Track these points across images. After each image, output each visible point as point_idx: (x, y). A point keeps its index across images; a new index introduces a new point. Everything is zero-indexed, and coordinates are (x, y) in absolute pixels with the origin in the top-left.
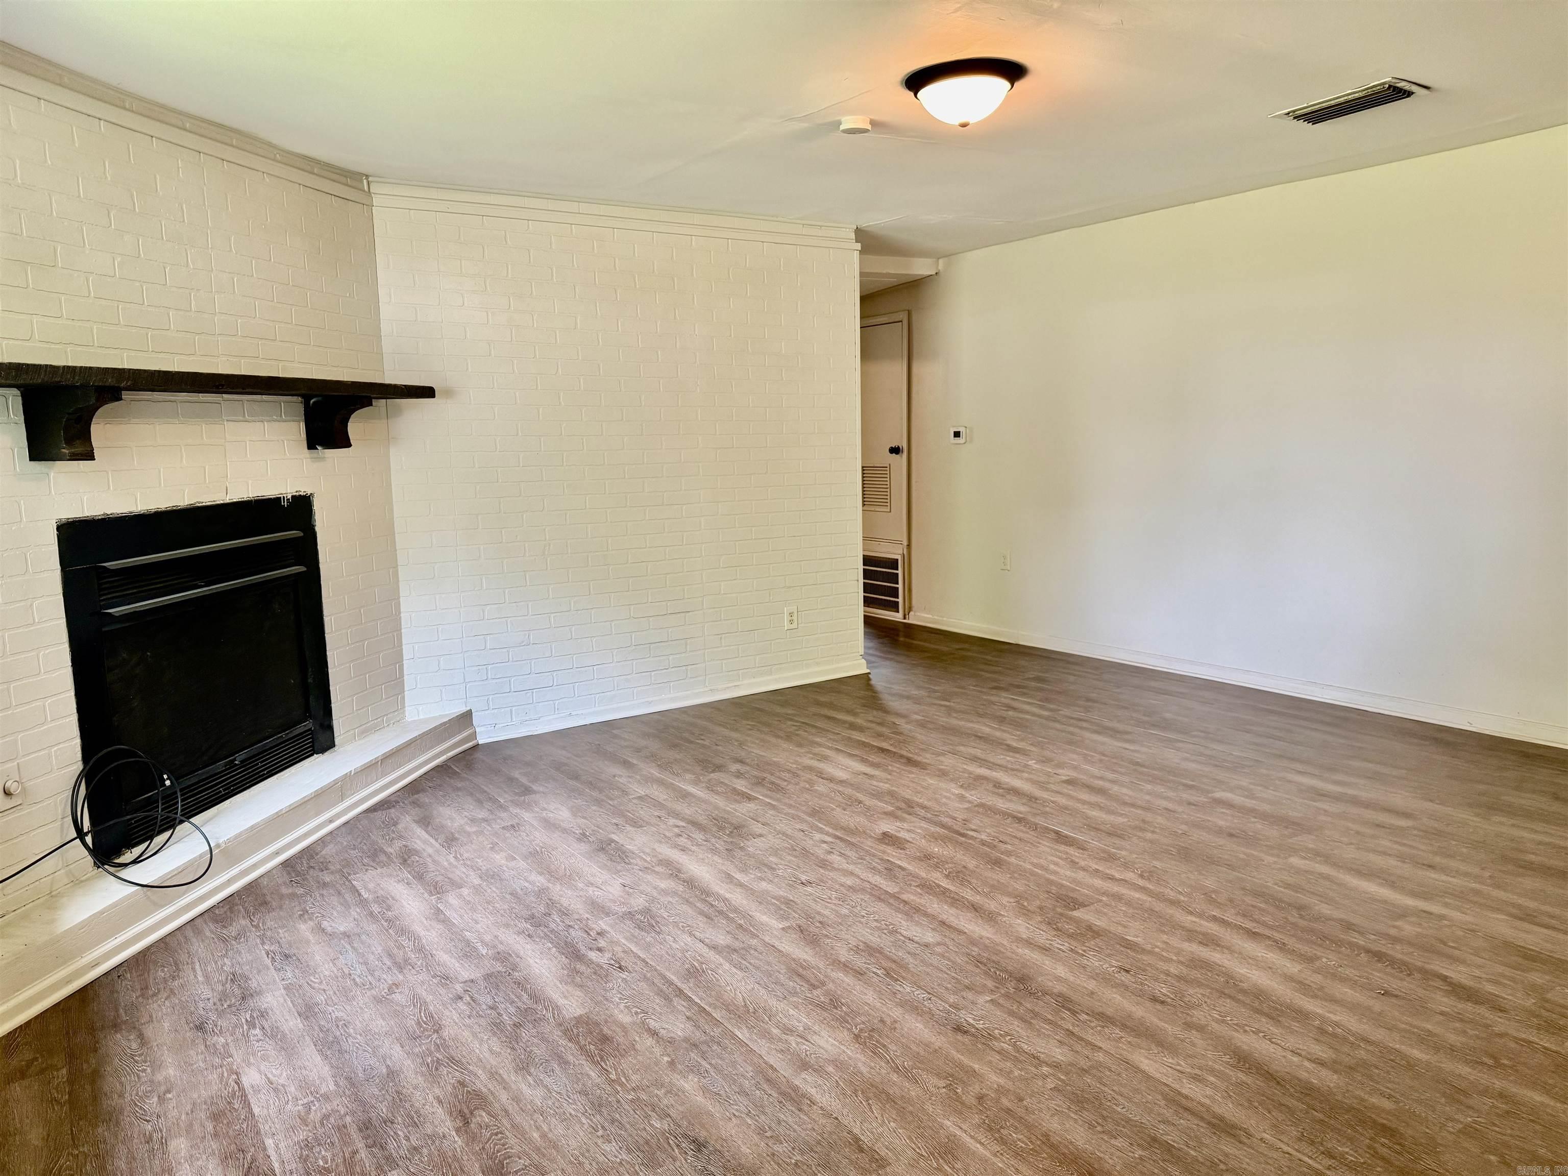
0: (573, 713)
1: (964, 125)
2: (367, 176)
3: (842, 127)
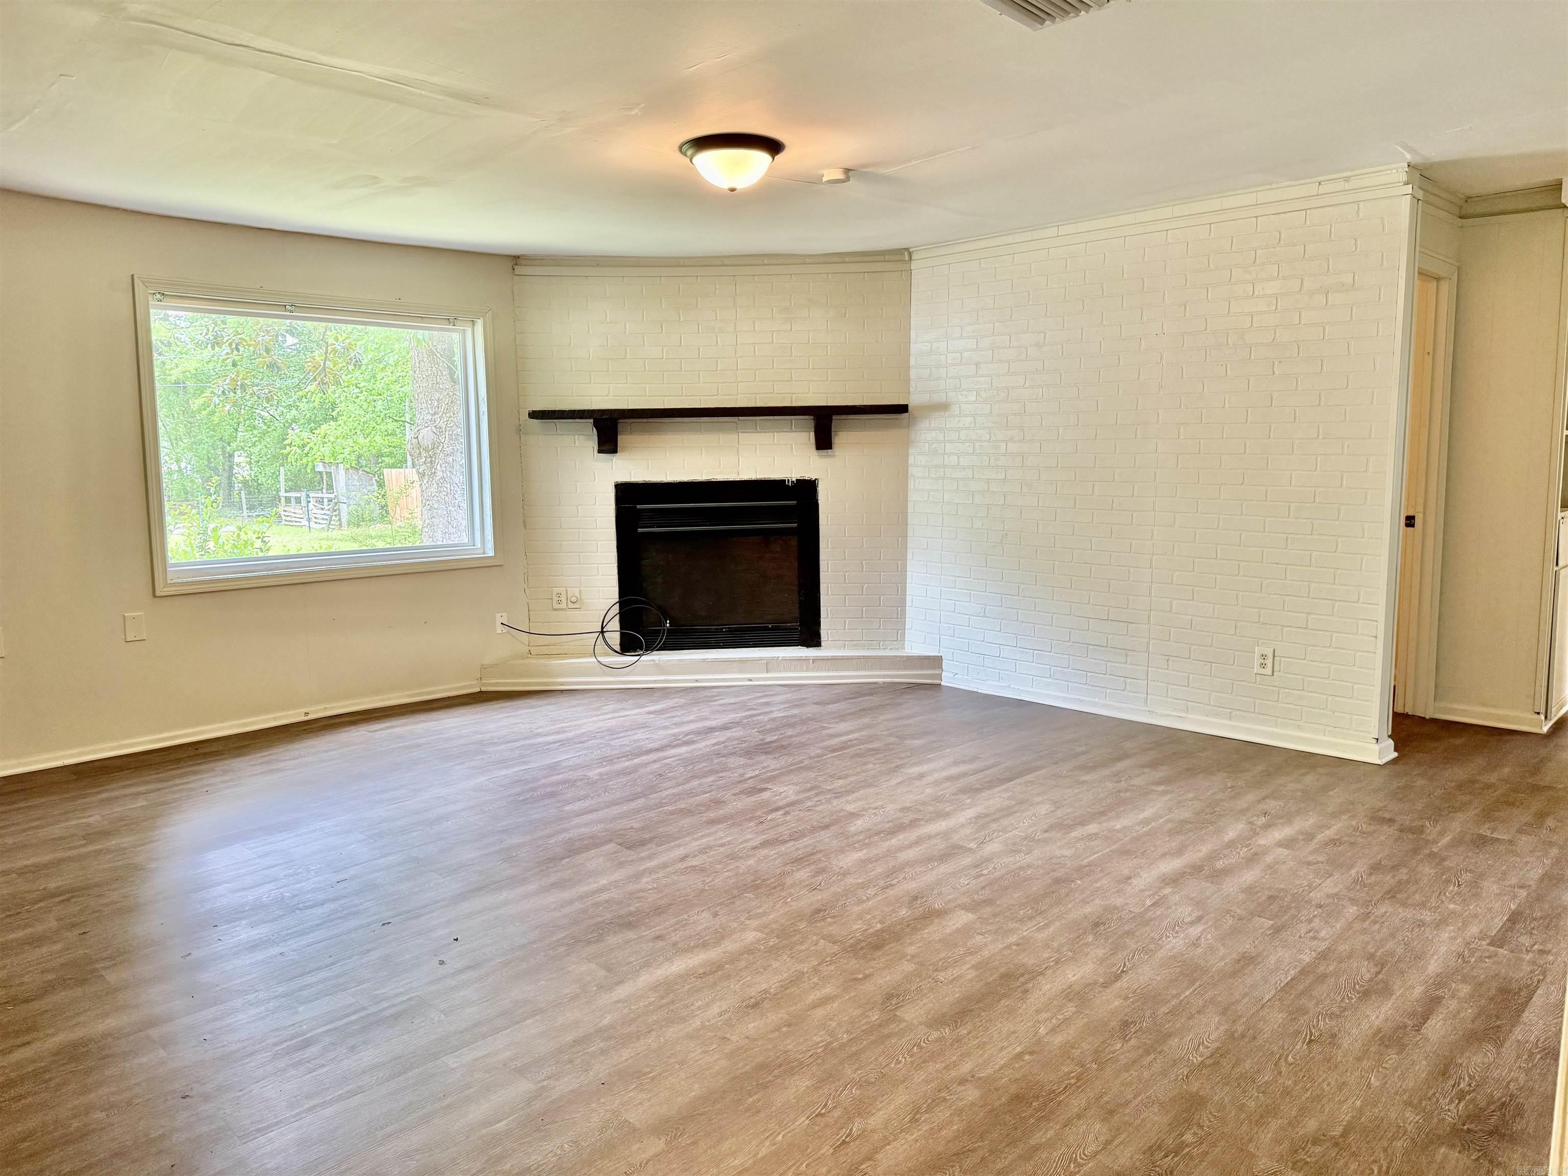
0: (1012, 686)
1: (733, 190)
2: (907, 249)
3: (824, 179)
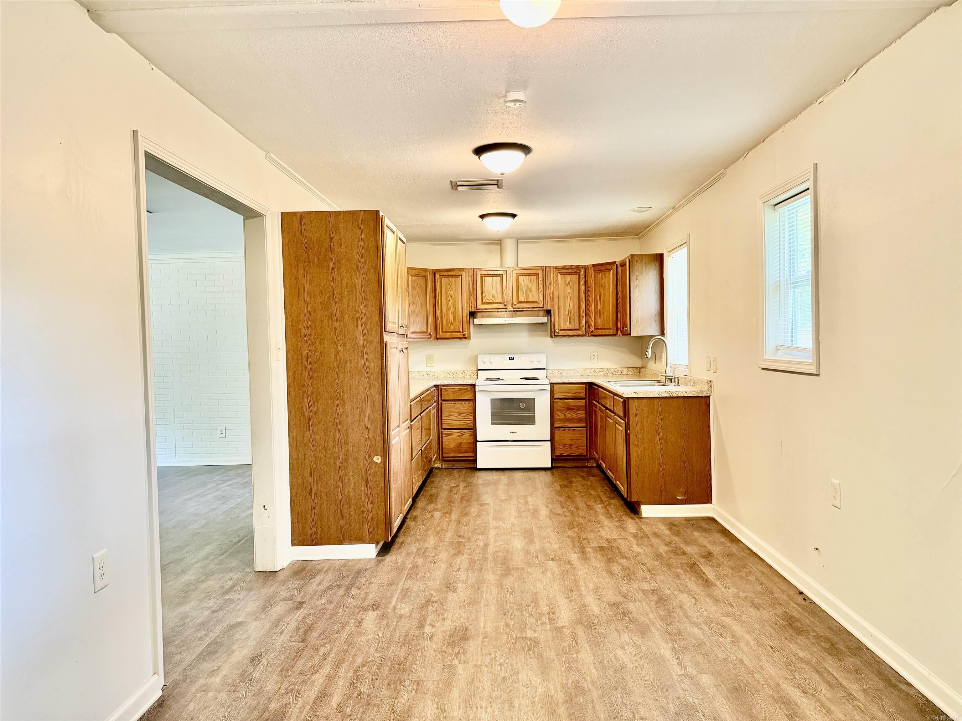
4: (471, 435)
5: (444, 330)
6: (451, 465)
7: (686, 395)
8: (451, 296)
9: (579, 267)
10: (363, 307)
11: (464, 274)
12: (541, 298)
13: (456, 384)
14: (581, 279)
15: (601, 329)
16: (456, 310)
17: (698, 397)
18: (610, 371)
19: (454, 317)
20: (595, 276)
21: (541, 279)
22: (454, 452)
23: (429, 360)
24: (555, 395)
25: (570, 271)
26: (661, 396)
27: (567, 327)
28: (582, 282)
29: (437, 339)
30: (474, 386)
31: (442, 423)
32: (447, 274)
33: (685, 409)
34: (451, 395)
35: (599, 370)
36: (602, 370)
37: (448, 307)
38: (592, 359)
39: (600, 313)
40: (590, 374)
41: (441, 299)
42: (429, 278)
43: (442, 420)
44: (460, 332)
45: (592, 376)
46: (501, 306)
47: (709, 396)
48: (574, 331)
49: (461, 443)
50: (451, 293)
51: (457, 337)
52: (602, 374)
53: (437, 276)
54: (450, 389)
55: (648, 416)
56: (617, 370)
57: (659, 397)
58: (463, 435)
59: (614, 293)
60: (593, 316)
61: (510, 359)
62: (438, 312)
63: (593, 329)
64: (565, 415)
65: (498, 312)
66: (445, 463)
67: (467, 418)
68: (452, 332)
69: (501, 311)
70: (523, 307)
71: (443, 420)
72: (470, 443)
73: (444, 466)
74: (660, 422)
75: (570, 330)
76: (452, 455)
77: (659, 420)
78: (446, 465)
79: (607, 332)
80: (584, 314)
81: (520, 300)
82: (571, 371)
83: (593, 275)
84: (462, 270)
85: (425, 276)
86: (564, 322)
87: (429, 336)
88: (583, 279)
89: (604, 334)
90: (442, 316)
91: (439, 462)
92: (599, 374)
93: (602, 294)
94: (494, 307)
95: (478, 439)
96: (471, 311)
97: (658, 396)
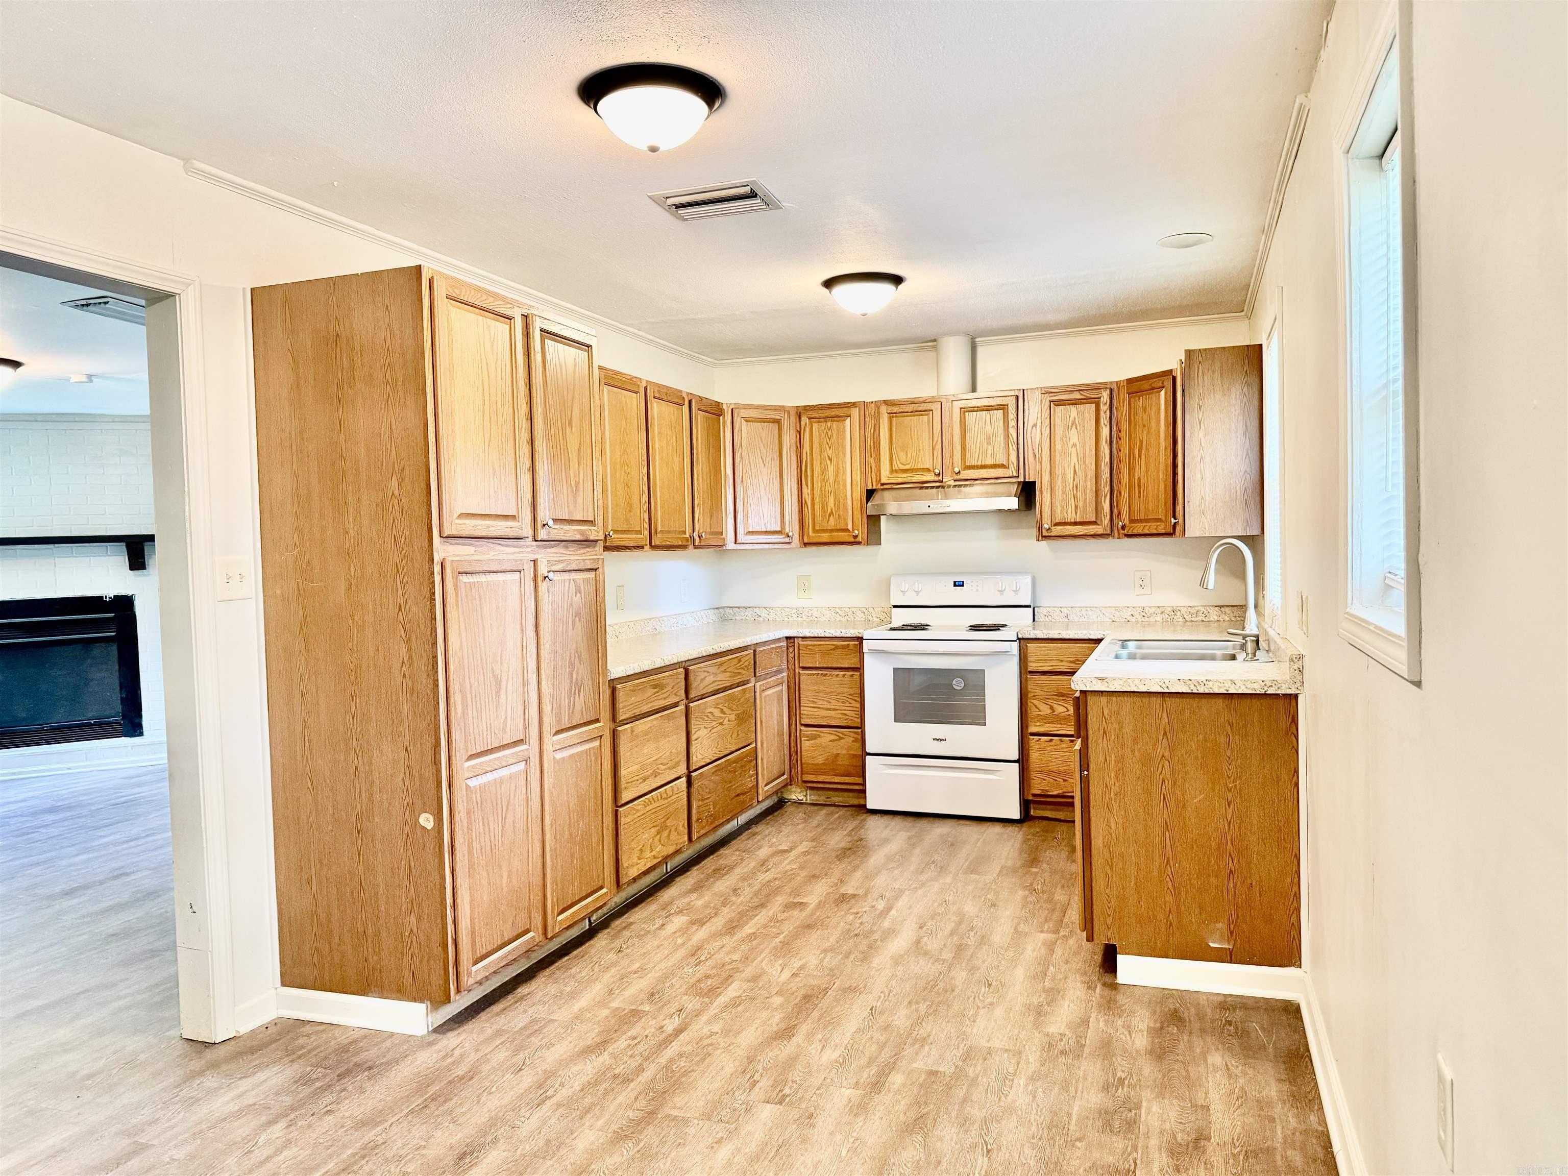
4: (855, 740)
5: (817, 528)
6: (823, 798)
7: (1232, 691)
8: (830, 460)
9: (1097, 387)
10: (394, 483)
11: (855, 412)
12: (1013, 458)
13: (827, 635)
14: (1102, 414)
15: (1141, 521)
16: (841, 487)
17: (1265, 695)
18: (1179, 613)
19: (837, 502)
20: (1130, 405)
21: (1012, 416)
22: (824, 773)
23: (804, 585)
24: (1030, 664)
25: (1077, 396)
26: (1166, 690)
27: (1070, 517)
28: (1104, 420)
29: (806, 544)
30: (860, 639)
31: (800, 714)
32: (823, 415)
33: (1231, 725)
34: (818, 657)
35: (1153, 609)
36: (1159, 611)
37: (824, 480)
38: (1137, 585)
39: (1139, 487)
40: (1132, 619)
41: (812, 465)
42: (789, 425)
43: (800, 706)
44: (847, 530)
45: (1137, 622)
46: (930, 477)
47: (1296, 696)
48: (1086, 527)
49: (837, 755)
50: (830, 452)
51: (842, 540)
52: (1159, 618)
53: (805, 420)
54: (814, 645)
55: (1135, 741)
56: (1194, 611)
57: (1163, 693)
58: (841, 738)
59: (1168, 442)
60: (1125, 494)
61: (955, 585)
62: (806, 491)
63: (1127, 522)
64: (1052, 708)
65: (921, 488)
66: (812, 792)
67: (848, 704)
68: (832, 531)
69: (927, 488)
70: (975, 477)
71: (802, 708)
72: (854, 756)
73: (811, 797)
74: (1167, 754)
75: (1076, 523)
76: (821, 778)
77: (1162, 749)
78: (813, 797)
79: (1152, 528)
80: (1107, 489)
81: (968, 464)
82: (1090, 613)
83: (1126, 403)
84: (853, 405)
85: (778, 422)
86: (1063, 507)
87: (787, 540)
88: (1105, 412)
89: (1148, 532)
90: (813, 500)
91: (799, 790)
92: (1152, 619)
93: (1144, 443)
94: (914, 480)
95: (868, 750)
96: (870, 488)
97: (1160, 690)
